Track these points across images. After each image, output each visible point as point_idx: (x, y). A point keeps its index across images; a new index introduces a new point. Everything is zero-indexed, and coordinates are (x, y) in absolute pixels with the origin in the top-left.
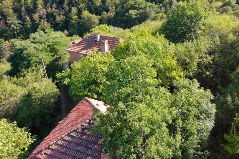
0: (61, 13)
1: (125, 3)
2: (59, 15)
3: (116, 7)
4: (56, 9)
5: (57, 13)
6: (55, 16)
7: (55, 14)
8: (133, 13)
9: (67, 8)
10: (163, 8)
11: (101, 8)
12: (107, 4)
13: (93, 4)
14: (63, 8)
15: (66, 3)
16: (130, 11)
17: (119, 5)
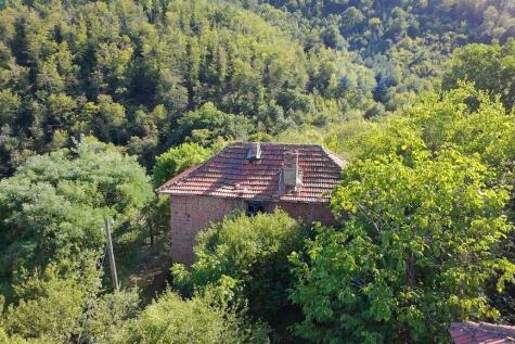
0: (26, 144)
1: (178, 117)
2: (20, 149)
3: (160, 125)
4: (11, 136)
5: (13, 144)
6: (9, 152)
7: (8, 147)
8: (202, 135)
9: (41, 133)
10: (260, 123)
11: (124, 130)
12: (138, 120)
13: (105, 122)
14: (29, 134)
15: (37, 121)
16: (195, 131)
17: (166, 121)
